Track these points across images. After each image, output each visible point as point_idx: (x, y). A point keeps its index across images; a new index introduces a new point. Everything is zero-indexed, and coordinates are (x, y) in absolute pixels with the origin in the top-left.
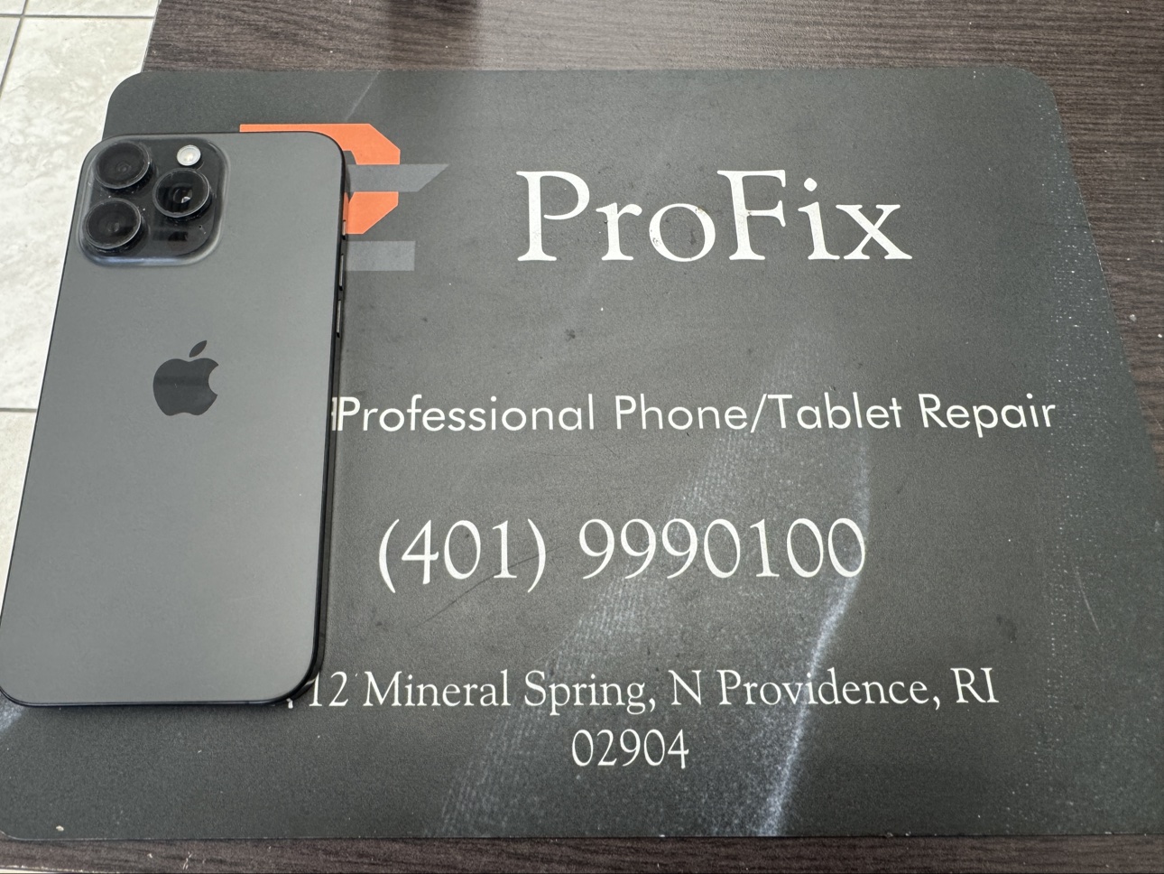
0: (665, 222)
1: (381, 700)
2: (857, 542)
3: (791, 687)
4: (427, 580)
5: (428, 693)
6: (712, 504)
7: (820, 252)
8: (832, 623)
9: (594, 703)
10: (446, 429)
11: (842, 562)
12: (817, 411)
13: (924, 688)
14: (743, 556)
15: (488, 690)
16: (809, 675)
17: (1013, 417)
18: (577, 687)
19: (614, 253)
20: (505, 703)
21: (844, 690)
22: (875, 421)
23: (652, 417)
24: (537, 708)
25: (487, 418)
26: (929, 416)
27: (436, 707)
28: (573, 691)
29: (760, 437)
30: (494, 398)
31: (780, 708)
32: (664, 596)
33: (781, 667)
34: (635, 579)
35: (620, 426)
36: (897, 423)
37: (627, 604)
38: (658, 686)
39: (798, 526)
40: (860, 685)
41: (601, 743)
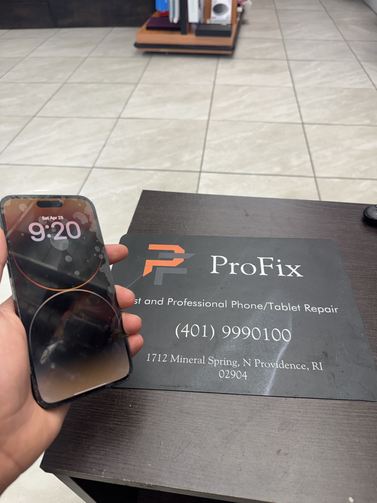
0: (244, 267)
1: (175, 361)
2: (289, 334)
3: (272, 364)
4: (186, 336)
5: (186, 360)
6: (254, 324)
7: (281, 274)
8: (282, 351)
9: (225, 364)
10: (192, 306)
11: (285, 338)
12: (279, 306)
13: (305, 366)
14: (261, 336)
15: (200, 360)
16: (277, 362)
17: (328, 310)
18: (221, 361)
19: (233, 272)
20: (204, 363)
21: (285, 365)
22: (294, 309)
23: (240, 306)
24: (211, 364)
25: (202, 304)
26: (307, 309)
27: (187, 363)
28: (220, 361)
29: (266, 311)
30: (204, 300)
31: (270, 368)
32: (242, 343)
33: (270, 359)
34: (235, 339)
35: (232, 307)
36: (299, 310)
37: (233, 344)
38: (240, 362)
39: (275, 330)
40: (289, 364)
41: (226, 373)
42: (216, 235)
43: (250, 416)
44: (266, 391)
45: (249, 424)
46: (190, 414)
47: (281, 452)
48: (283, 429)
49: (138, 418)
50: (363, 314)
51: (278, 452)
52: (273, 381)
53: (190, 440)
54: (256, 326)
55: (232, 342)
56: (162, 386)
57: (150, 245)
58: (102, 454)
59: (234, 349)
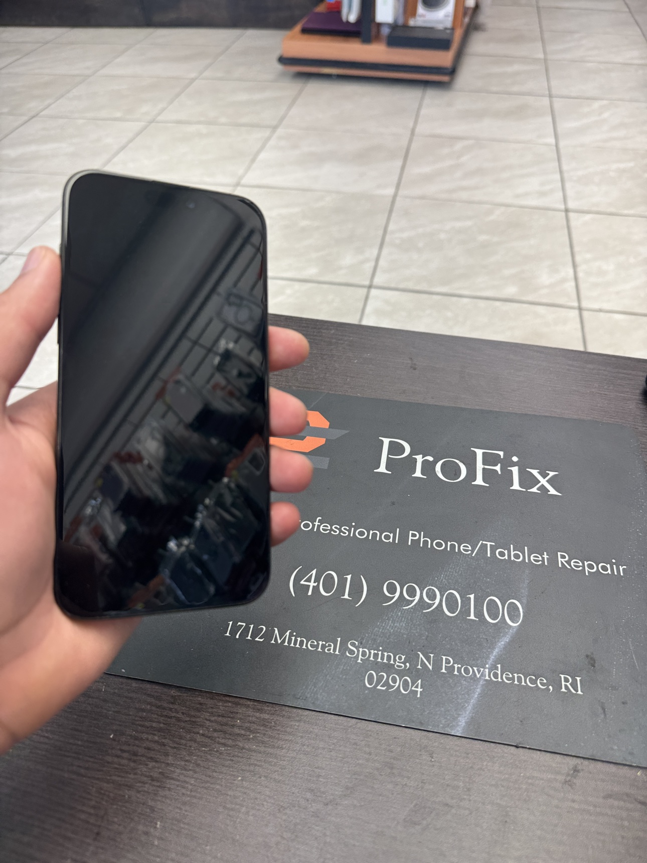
0: (443, 465)
1: (279, 641)
2: (519, 611)
3: (477, 670)
4: (310, 593)
6: (449, 583)
7: (516, 486)
8: (502, 645)
9: (379, 660)
10: (330, 532)
11: (510, 619)
12: (506, 552)
13: (545, 681)
14: (461, 608)
15: (330, 646)
16: (487, 666)
17: (605, 568)
18: (372, 652)
19: (418, 474)
20: (337, 653)
21: (504, 676)
22: (535, 560)
23: (426, 542)
24: (351, 657)
25: (349, 531)
26: (562, 562)
28: (370, 653)
29: (476, 558)
30: (354, 524)
31: (471, 678)
32: (421, 619)
33: (474, 660)
34: (407, 610)
35: (410, 544)
36: (546, 564)
37: (402, 619)
38: (412, 658)
39: (491, 599)
40: (512, 674)
41: (380, 678)
44: (458, 725)
52: (474, 705)
54: (452, 587)
55: (400, 616)
59: (402, 631)
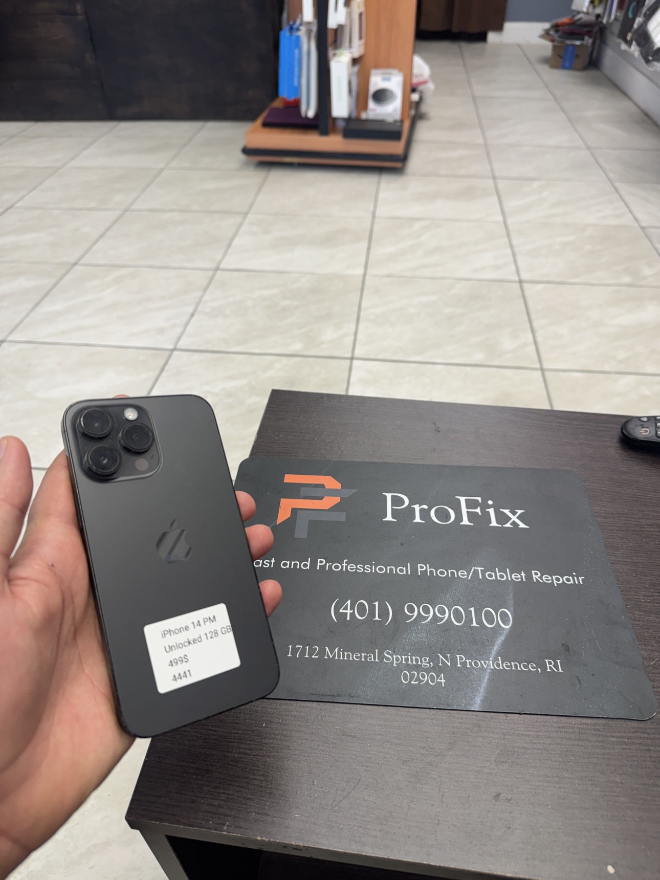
0: (436, 511)
1: (331, 657)
2: (509, 617)
3: (484, 662)
4: (348, 619)
5: (348, 655)
6: (454, 601)
7: (494, 523)
8: (499, 642)
9: (410, 662)
10: (356, 571)
11: (503, 623)
12: (493, 574)
13: (535, 665)
14: (466, 619)
15: (370, 656)
16: (491, 659)
17: (568, 580)
18: (403, 657)
19: (418, 519)
20: (377, 660)
21: (504, 665)
22: (516, 578)
23: (431, 572)
24: (388, 663)
25: (371, 568)
26: (536, 579)
27: (351, 660)
28: (402, 658)
29: (472, 581)
30: (373, 563)
31: (480, 669)
32: (436, 630)
33: (480, 655)
34: (425, 624)
35: (419, 574)
36: (524, 580)
37: (422, 631)
38: (434, 659)
39: (486, 610)
40: (510, 663)
41: (412, 676)
42: (390, 460)
43: (451, 741)
44: (475, 703)
45: (451, 753)
46: (358, 737)
47: (501, 796)
48: (502, 762)
49: (277, 744)
50: (623, 587)
51: (496, 796)
52: (485, 688)
53: (359, 777)
54: (457, 604)
55: (421, 629)
56: (313, 694)
57: (286, 476)
58: (222, 798)
59: (424, 640)
